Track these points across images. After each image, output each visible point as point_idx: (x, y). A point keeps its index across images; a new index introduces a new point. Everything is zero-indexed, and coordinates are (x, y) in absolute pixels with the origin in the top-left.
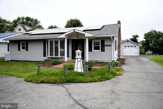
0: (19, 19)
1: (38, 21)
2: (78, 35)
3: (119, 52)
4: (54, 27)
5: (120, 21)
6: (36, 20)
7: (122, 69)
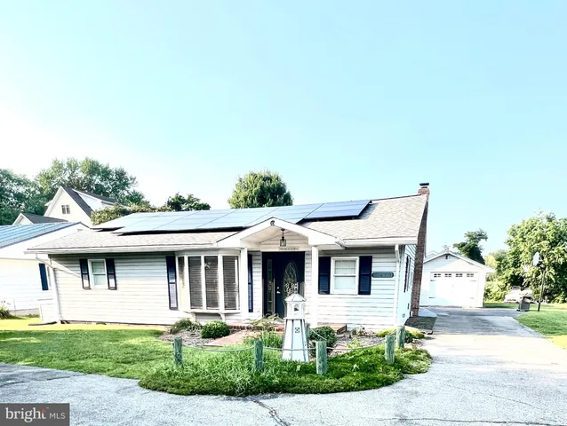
0: (59, 167)
1: (128, 175)
2: (283, 239)
3: (416, 295)
4: (186, 198)
5: (428, 184)
6: (121, 175)
7: (426, 352)
